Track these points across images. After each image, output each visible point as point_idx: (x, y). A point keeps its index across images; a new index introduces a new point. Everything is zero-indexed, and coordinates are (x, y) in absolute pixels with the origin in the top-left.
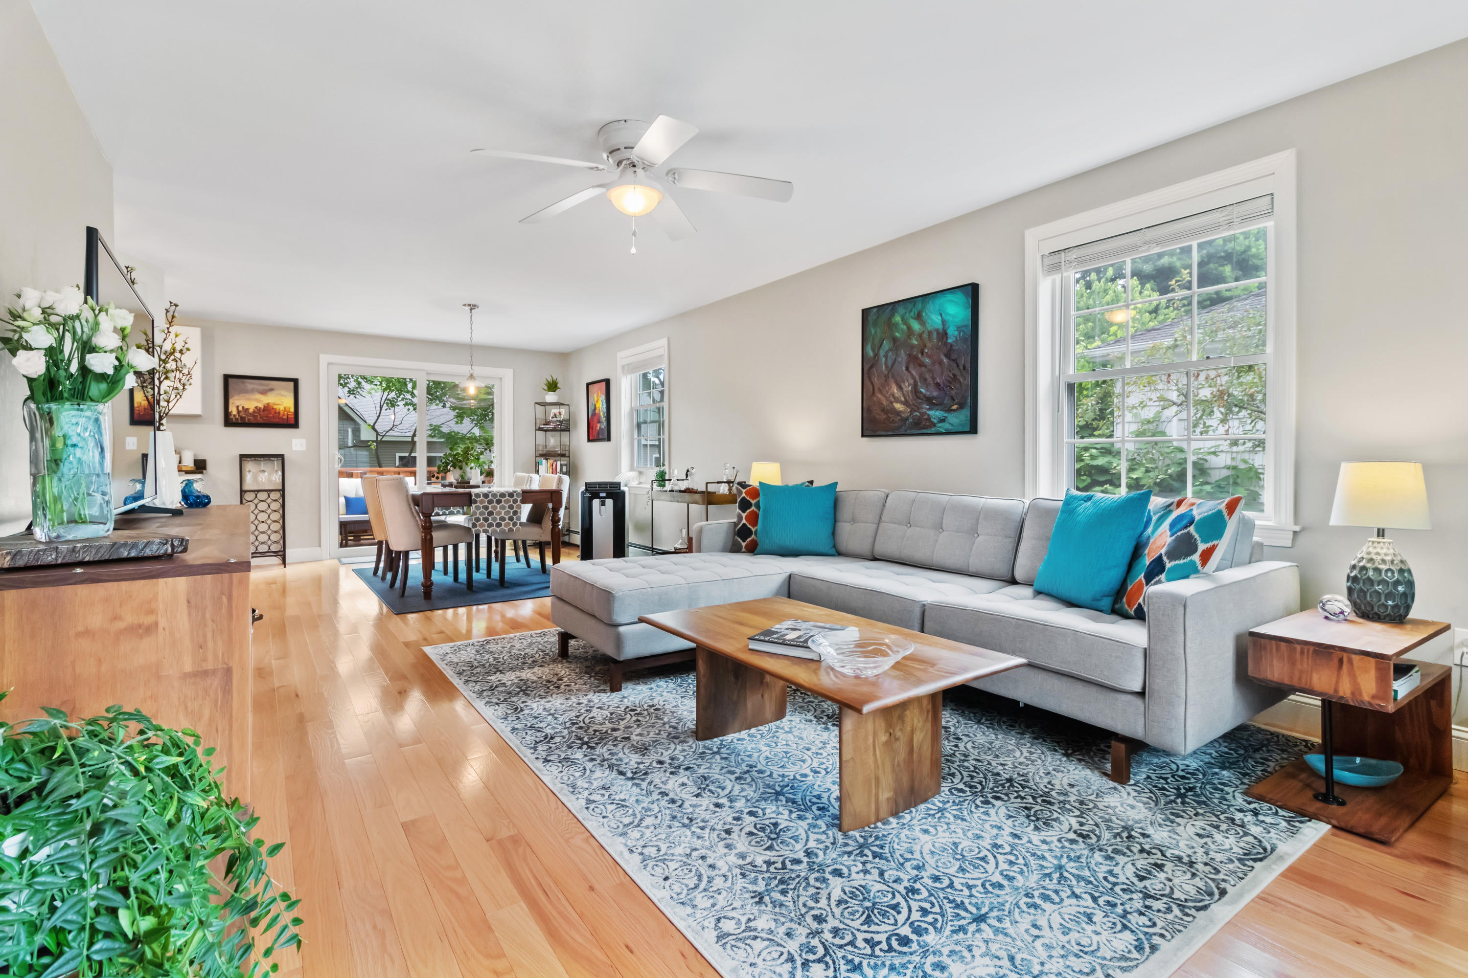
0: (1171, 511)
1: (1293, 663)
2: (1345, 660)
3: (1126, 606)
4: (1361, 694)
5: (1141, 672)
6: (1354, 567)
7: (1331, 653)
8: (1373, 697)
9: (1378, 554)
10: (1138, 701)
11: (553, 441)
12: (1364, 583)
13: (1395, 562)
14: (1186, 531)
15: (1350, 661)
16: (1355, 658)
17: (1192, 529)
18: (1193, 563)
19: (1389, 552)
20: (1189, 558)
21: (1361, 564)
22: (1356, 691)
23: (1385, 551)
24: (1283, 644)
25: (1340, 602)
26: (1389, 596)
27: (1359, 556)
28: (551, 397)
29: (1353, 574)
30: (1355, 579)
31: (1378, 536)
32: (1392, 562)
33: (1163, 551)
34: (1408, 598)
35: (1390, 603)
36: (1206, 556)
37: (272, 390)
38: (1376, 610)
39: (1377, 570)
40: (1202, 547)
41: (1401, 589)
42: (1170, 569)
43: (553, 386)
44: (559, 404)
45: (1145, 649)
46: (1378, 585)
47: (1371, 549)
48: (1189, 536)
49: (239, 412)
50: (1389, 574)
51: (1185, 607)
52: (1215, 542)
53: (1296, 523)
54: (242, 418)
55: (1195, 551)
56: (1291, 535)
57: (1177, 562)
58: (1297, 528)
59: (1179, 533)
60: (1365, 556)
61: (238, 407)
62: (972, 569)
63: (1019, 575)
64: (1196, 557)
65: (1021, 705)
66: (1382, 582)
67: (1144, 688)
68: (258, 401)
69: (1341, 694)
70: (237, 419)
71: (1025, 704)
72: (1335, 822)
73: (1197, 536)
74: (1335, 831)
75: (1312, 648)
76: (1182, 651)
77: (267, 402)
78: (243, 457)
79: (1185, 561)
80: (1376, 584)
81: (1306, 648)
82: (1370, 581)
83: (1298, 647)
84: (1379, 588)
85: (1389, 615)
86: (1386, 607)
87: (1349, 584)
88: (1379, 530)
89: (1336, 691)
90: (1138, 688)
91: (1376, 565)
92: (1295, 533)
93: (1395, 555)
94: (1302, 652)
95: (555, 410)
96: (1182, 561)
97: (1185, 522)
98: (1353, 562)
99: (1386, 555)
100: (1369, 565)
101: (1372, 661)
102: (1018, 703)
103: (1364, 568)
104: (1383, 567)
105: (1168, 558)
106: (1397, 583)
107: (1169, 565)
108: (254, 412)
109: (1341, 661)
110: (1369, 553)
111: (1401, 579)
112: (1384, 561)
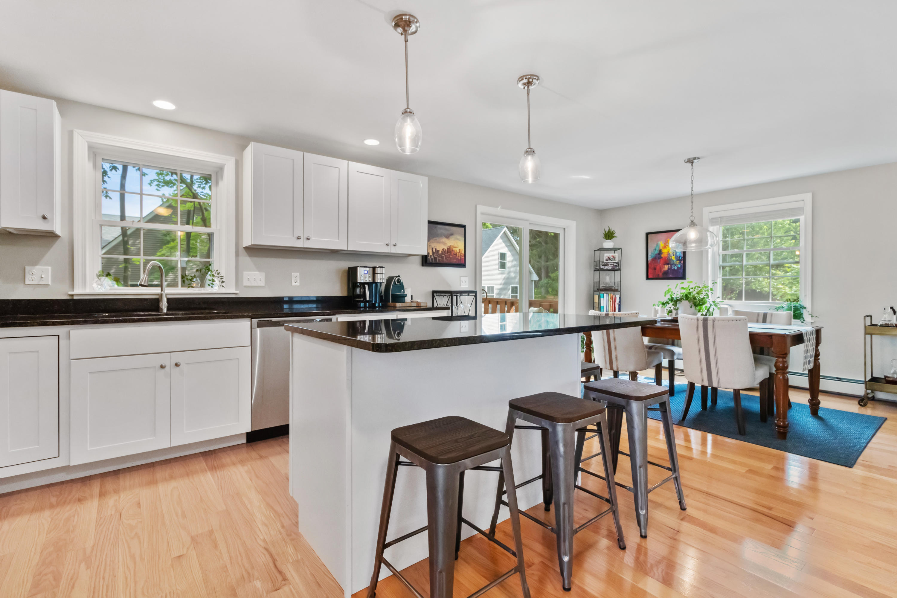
11: (607, 279)
28: (608, 244)
37: (452, 234)
43: (609, 235)
44: (614, 249)
49: (433, 253)
54: (435, 259)
61: (433, 249)
68: (444, 244)
70: (432, 259)
77: (449, 245)
78: (434, 292)
95: (610, 254)
108: (442, 253)
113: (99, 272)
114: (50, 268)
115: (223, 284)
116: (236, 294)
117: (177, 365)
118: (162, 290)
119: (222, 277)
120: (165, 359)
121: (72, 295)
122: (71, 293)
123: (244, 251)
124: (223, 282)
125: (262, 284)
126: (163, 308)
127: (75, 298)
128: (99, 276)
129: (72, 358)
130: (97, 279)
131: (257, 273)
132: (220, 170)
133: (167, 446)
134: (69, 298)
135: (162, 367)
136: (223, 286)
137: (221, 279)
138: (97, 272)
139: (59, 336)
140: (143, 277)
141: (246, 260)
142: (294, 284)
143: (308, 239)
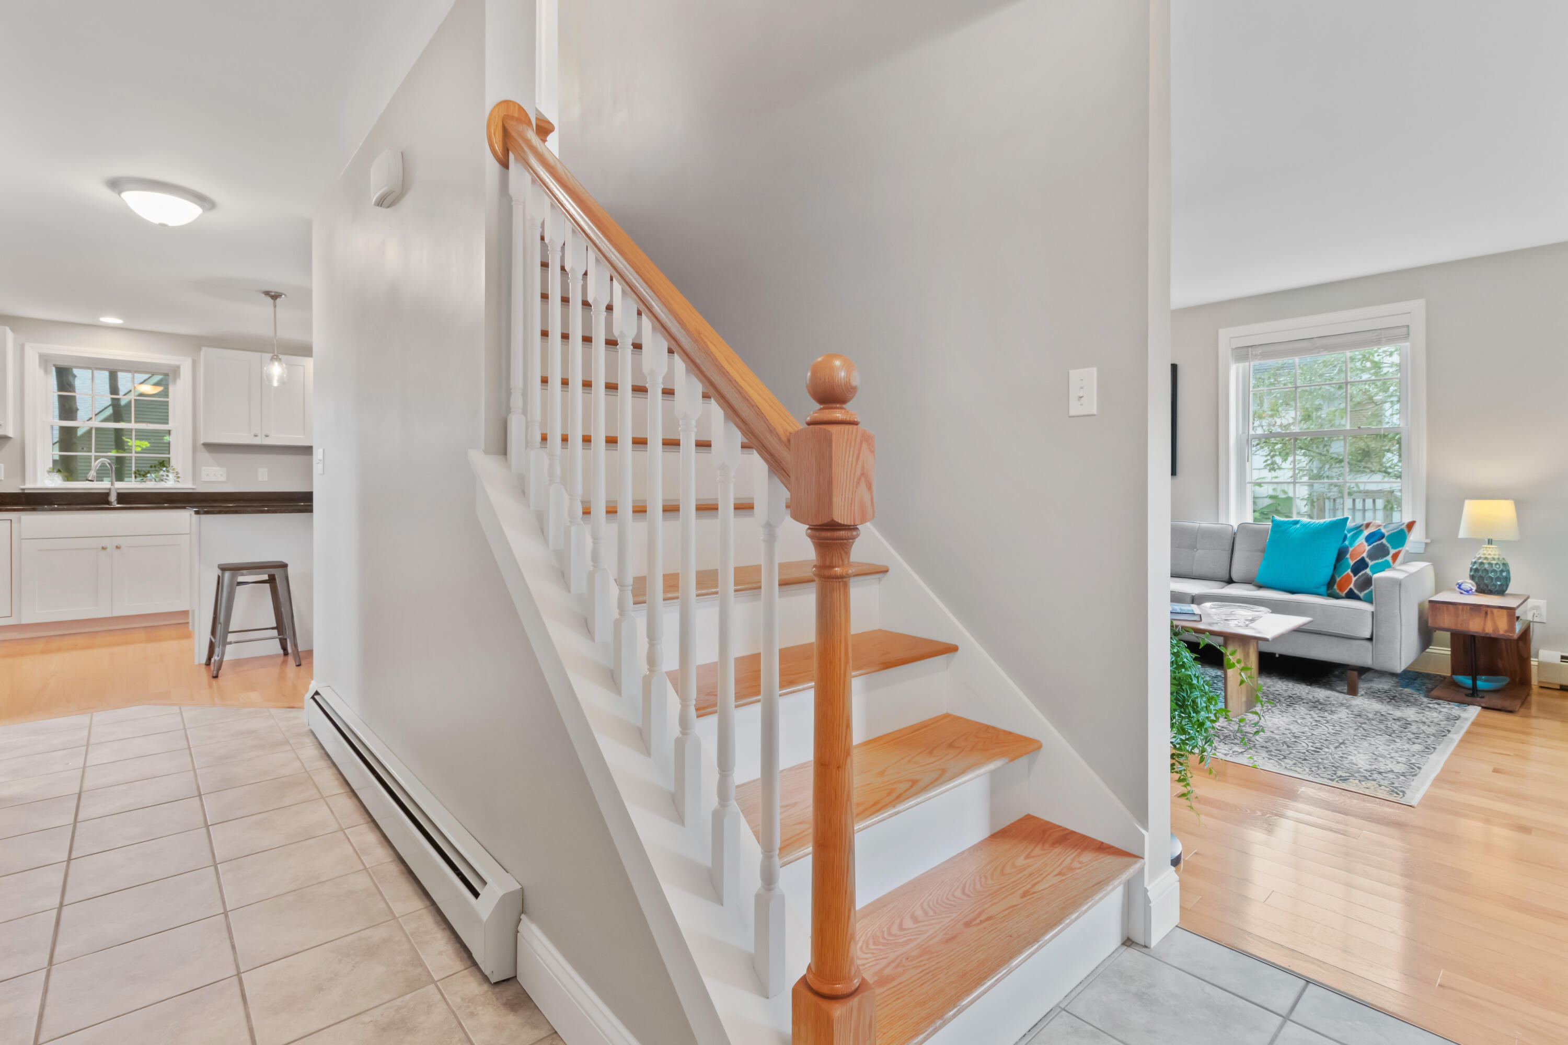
0: (1361, 531)
1: (1457, 616)
2: (1489, 613)
3: (1338, 591)
4: (1498, 631)
5: (1370, 626)
6: (1475, 563)
7: (1481, 609)
8: (1506, 631)
9: (1490, 554)
10: (1368, 644)
12: (1482, 572)
13: (1500, 559)
14: (1379, 542)
15: (1492, 613)
16: (1495, 611)
17: (1384, 541)
18: (1387, 562)
19: (1496, 553)
20: (1385, 559)
21: (1480, 561)
22: (1496, 629)
23: (1494, 552)
24: (1451, 606)
25: (1470, 585)
26: (1498, 579)
27: (1478, 556)
29: (1474, 567)
30: (1476, 570)
31: (1489, 543)
32: (1499, 559)
33: (1365, 555)
34: (1507, 580)
35: (1499, 583)
36: (1395, 557)
38: (1490, 588)
39: (1490, 564)
40: (1392, 552)
41: (1504, 574)
42: (1372, 566)
45: (1373, 612)
46: (1491, 572)
47: (1485, 552)
48: (1383, 545)
50: (1498, 566)
51: (1400, 585)
52: (1400, 549)
53: (1427, 537)
55: (1388, 554)
56: (1423, 545)
57: (1377, 561)
58: (1428, 541)
59: (1375, 544)
60: (1482, 556)
62: (1195, 573)
63: (1235, 576)
64: (1389, 558)
65: (1277, 656)
66: (1494, 571)
67: (1372, 635)
69: (1487, 631)
71: (1281, 655)
72: (1483, 705)
73: (1388, 545)
74: (1483, 709)
75: (1469, 607)
76: (1398, 612)
79: (1382, 560)
80: (1490, 572)
81: (1465, 607)
82: (1486, 571)
83: (1460, 607)
84: (1492, 575)
85: (1497, 591)
86: (1495, 585)
87: (1472, 573)
88: (1489, 540)
89: (1484, 630)
90: (1368, 636)
91: (1489, 561)
92: (1426, 544)
93: (1499, 555)
94: (1463, 610)
96: (1380, 561)
97: (1377, 537)
98: (1474, 560)
99: (1495, 555)
100: (1485, 561)
101: (1505, 611)
102: (1274, 654)
103: (1482, 563)
104: (1494, 562)
105: (1369, 559)
106: (1502, 571)
107: (1371, 563)
109: (1486, 613)
110: (1484, 554)
111: (1504, 569)
112: (1494, 559)
113: (50, 468)
114: (2, 465)
115: (178, 480)
116: (193, 489)
117: (117, 547)
118: (112, 485)
119: (177, 473)
120: (105, 542)
121: (24, 489)
122: (23, 487)
123: (203, 448)
124: (178, 477)
125: (223, 479)
126: (113, 501)
127: (26, 491)
128: (49, 472)
129: (23, 537)
130: (48, 475)
131: (218, 468)
132: (176, 370)
133: (109, 615)
134: (20, 491)
135: (103, 548)
136: (178, 481)
137: (177, 474)
138: (48, 469)
139: (11, 520)
140: (92, 474)
141: (205, 456)
142: (260, 479)
143: (267, 436)
